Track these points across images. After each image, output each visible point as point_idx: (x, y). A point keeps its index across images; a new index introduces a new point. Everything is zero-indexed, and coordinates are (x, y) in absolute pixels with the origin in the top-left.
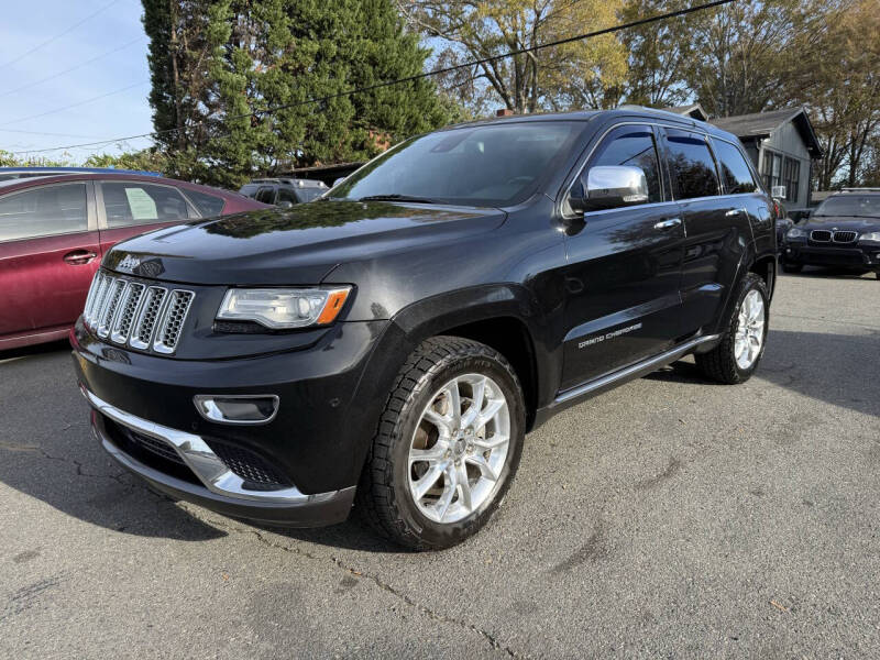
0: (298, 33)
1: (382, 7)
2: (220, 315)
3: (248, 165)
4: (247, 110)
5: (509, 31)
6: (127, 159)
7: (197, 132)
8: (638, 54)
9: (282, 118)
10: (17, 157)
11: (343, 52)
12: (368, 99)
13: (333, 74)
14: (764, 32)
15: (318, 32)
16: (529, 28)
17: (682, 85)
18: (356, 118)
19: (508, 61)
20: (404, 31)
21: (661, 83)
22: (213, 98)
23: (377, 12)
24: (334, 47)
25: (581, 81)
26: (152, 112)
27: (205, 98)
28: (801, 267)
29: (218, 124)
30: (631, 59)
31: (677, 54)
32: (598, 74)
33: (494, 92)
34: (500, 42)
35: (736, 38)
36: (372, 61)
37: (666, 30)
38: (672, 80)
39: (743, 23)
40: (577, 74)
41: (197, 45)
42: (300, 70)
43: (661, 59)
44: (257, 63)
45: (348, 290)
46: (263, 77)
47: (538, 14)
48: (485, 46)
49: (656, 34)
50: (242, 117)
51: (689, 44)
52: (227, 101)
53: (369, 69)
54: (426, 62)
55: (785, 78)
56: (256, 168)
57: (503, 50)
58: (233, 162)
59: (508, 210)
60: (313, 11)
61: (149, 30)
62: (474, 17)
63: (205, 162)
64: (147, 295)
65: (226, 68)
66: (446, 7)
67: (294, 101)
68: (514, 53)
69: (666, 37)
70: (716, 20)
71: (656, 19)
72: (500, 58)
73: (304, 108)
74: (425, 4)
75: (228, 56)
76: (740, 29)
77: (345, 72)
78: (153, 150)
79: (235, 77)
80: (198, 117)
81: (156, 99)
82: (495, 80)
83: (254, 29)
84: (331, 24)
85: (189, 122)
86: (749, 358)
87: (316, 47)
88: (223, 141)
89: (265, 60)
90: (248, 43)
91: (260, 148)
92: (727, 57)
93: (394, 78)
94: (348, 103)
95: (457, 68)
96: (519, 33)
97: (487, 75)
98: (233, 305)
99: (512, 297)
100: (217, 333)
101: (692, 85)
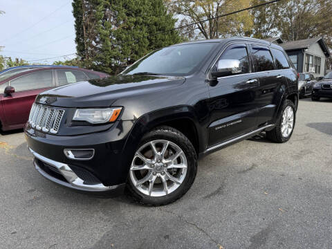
0: (128, 15)
1: (159, 4)
2: (74, 119)
3: (110, 64)
4: (110, 44)
5: (207, 11)
6: (67, 62)
7: (92, 51)
8: (257, 18)
9: (122, 46)
10: (29, 63)
11: (144, 21)
12: (154, 38)
13: (141, 29)
14: (308, 8)
15: (135, 14)
16: (215, 10)
17: (275, 29)
18: (149, 45)
19: (207, 22)
20: (168, 13)
21: (267, 29)
22: (98, 40)
23: (157, 6)
24: (141, 20)
25: (235, 29)
26: (76, 45)
27: (95, 39)
28: (319, 98)
29: (99, 49)
30: (255, 20)
31: (273, 17)
32: (242, 26)
33: (202, 34)
34: (203, 15)
35: (297, 11)
36: (155, 24)
37: (269, 8)
38: (271, 28)
39: (300, 5)
40: (234, 26)
41: (92, 20)
42: (129, 28)
43: (267, 20)
44: (113, 26)
45: (121, 108)
46: (115, 31)
47: (218, 4)
48: (198, 17)
49: (265, 10)
50: (108, 47)
51: (278, 13)
52: (103, 40)
53: (154, 27)
54: (176, 24)
55: (317, 25)
56: (113, 65)
57: (205, 18)
58: (105, 62)
59: (187, 77)
60: (134, 7)
61: (75, 16)
62: (194, 6)
63: (95, 63)
64: (48, 111)
65: (102, 28)
66: (183, 3)
67: (127, 40)
68: (210, 19)
69: (269, 11)
70: (289, 4)
71: (265, 4)
72: (204, 21)
73: (130, 42)
74: (175, 2)
75: (103, 24)
76: (299, 7)
77: (145, 29)
78: (76, 59)
79: (105, 32)
80: (92, 46)
81: (77, 40)
82: (202, 30)
83: (112, 14)
84: (140, 11)
85: (89, 48)
86: (287, 133)
87: (135, 20)
88: (101, 55)
89: (117, 25)
90: (110, 19)
91: (115, 58)
92: (293, 18)
93: (164, 30)
94: (146, 40)
95: (187, 26)
96: (211, 12)
97: (199, 28)
98: (78, 115)
99: (188, 111)
100: (72, 125)
101: (279, 29)
